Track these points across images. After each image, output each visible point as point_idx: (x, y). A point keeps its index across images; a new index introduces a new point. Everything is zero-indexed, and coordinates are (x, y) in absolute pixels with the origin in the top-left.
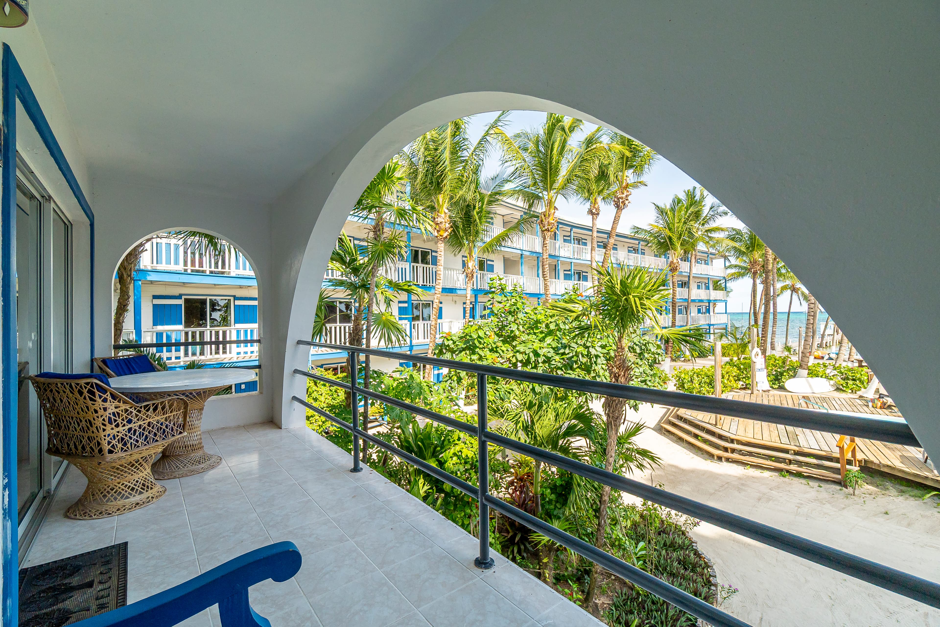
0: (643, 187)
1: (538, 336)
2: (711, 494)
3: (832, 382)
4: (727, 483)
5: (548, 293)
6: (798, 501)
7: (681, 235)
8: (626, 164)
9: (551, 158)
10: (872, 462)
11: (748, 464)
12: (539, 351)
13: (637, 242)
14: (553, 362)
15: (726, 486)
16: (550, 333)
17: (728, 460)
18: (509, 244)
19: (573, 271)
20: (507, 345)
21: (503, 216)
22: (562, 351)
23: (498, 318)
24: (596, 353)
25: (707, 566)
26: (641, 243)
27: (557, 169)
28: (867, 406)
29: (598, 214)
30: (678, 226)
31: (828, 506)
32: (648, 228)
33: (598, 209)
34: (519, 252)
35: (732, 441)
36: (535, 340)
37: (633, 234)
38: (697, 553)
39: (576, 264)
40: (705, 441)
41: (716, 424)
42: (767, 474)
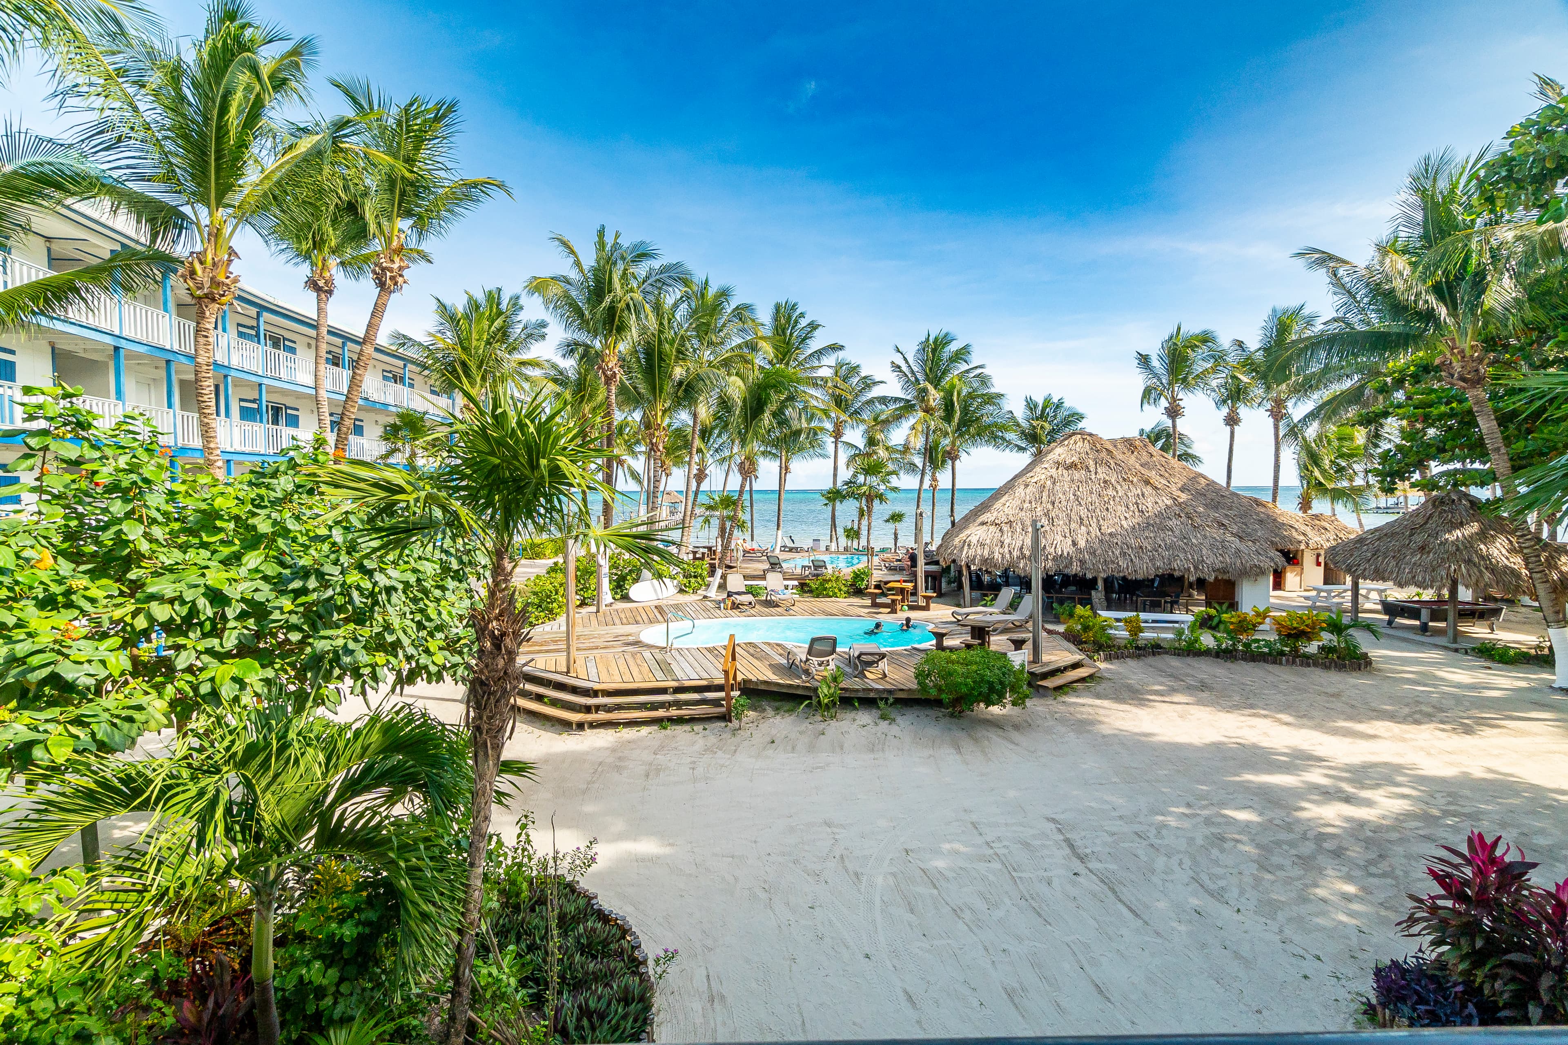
0: (423, 263)
1: (214, 552)
2: (584, 792)
3: (675, 582)
4: (600, 764)
5: (212, 445)
6: (689, 760)
7: (482, 362)
8: (400, 205)
9: (219, 128)
10: (750, 681)
11: (619, 724)
12: (227, 590)
13: (401, 363)
14: (276, 616)
15: (600, 769)
16: (253, 540)
17: (592, 725)
18: (72, 313)
19: (264, 404)
20: (104, 581)
21: (48, 239)
22: (297, 584)
23: (65, 507)
24: (388, 583)
25: (625, 931)
26: (410, 366)
27: (237, 159)
28: (719, 608)
29: (330, 292)
30: (478, 344)
31: (720, 753)
32: (425, 340)
33: (329, 282)
34: (108, 340)
35: (595, 693)
36: (210, 563)
37: (394, 348)
38: (604, 917)
39: (271, 390)
40: (554, 703)
41: (568, 672)
42: (645, 730)
